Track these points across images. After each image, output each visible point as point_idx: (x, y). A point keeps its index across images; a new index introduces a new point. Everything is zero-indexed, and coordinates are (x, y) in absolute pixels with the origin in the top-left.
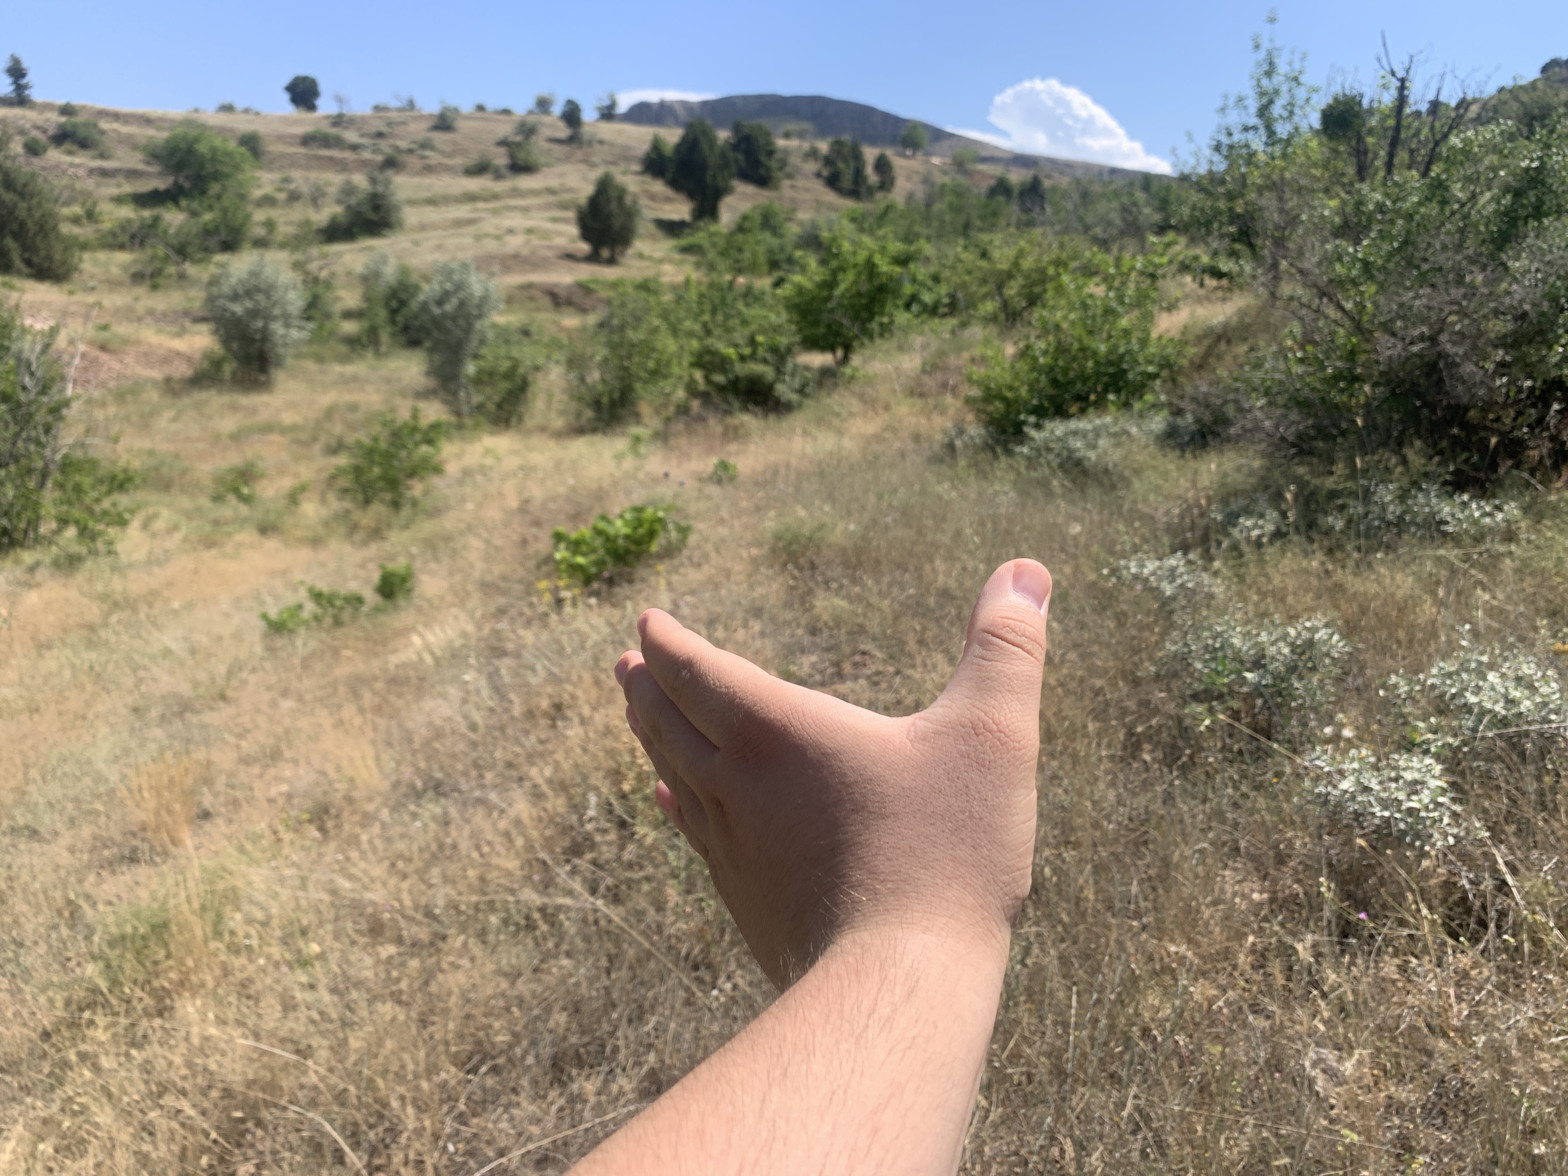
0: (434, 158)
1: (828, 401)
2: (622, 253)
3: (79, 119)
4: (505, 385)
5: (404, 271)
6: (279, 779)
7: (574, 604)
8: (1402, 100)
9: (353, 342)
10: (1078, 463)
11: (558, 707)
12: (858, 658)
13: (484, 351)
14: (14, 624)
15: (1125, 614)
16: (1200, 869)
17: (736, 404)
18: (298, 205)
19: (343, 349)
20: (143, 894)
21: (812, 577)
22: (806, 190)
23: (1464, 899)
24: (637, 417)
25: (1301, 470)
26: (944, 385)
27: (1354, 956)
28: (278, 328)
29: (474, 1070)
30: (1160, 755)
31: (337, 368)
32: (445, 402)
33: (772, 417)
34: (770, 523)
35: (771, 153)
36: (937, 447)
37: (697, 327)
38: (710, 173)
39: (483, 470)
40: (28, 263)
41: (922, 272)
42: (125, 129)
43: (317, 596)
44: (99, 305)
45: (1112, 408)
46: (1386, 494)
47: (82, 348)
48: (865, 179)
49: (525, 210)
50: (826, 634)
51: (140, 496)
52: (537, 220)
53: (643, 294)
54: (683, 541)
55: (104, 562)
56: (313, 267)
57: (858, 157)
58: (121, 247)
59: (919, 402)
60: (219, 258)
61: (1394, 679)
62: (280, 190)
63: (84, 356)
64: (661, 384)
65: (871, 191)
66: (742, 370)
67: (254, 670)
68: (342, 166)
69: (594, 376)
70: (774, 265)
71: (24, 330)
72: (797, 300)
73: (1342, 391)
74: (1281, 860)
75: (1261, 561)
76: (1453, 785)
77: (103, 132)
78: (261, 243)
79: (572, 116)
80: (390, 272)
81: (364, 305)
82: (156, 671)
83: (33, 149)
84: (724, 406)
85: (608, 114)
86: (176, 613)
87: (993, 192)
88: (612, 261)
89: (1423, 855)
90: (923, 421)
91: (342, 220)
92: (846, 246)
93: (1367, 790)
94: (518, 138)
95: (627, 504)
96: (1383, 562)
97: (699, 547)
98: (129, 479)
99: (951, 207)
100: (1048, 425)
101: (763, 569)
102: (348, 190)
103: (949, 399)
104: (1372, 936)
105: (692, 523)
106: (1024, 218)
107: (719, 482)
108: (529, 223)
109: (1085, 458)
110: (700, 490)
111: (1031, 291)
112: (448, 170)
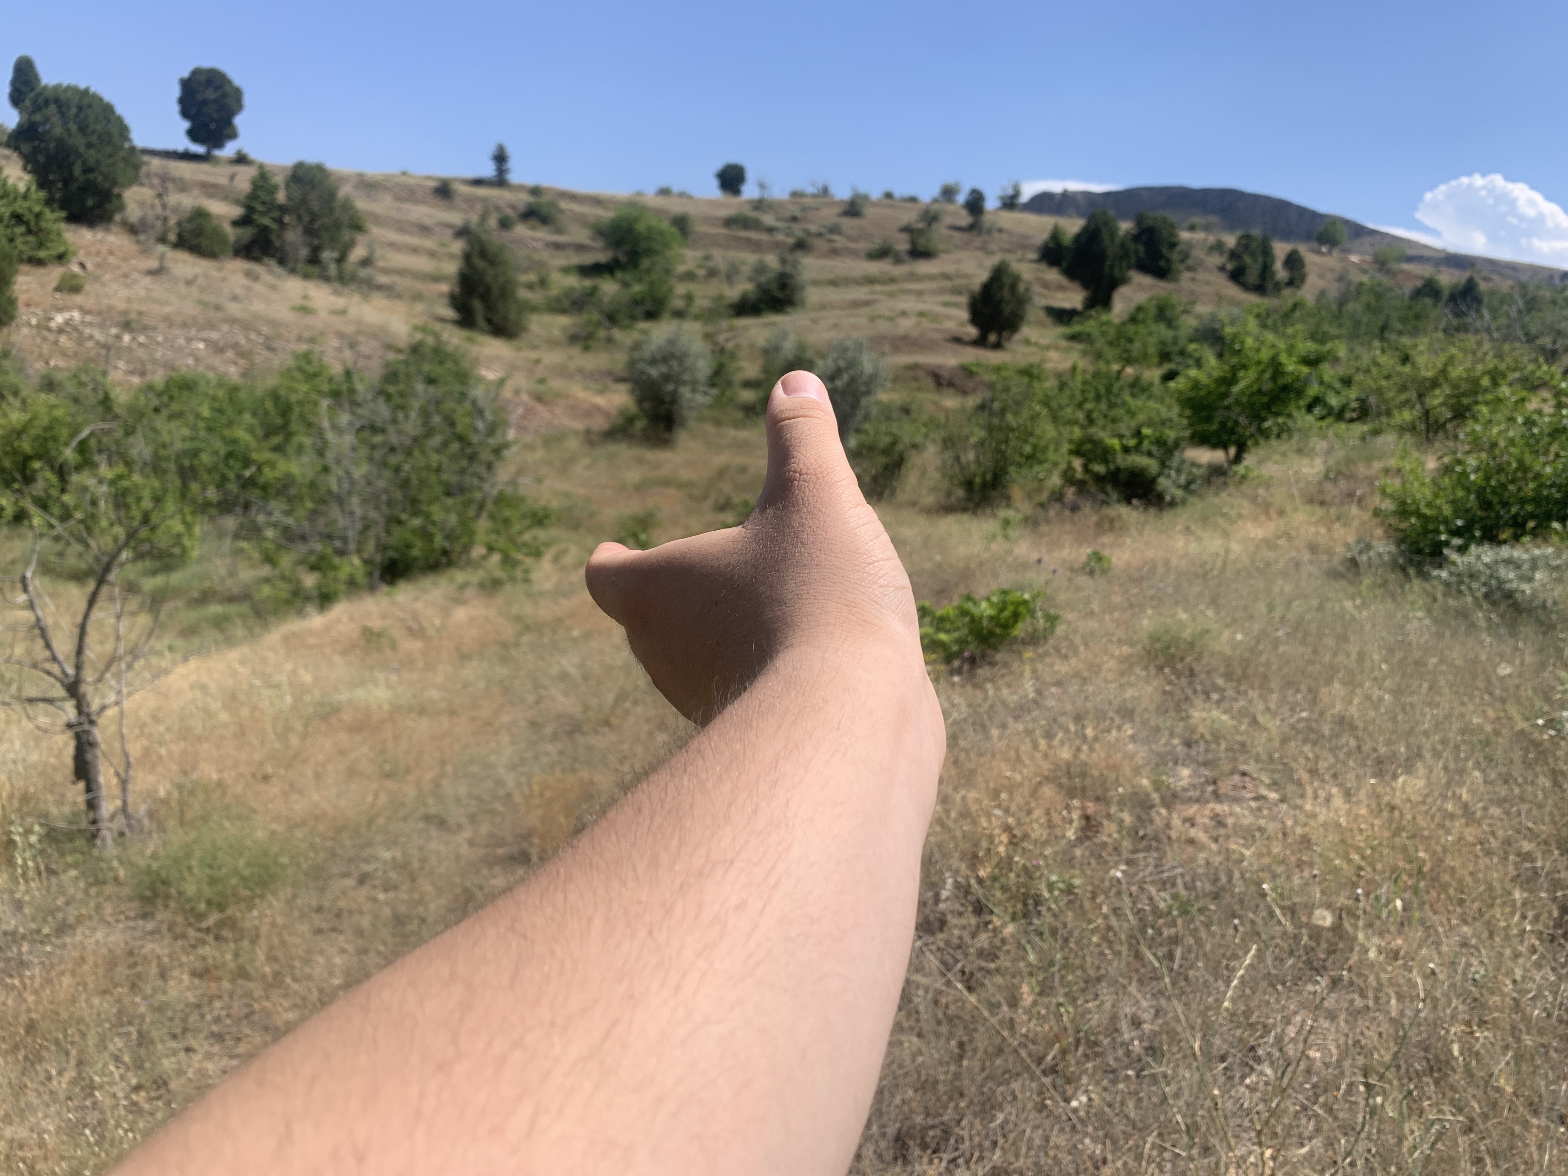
0: (840, 241)
1: (1216, 501)
2: (1009, 339)
3: (544, 199)
4: (883, 460)
5: (801, 347)
9: (749, 410)
10: (1509, 595)
12: (1237, 779)
13: (867, 426)
14: (445, 634)
17: (1114, 496)
18: (714, 281)
19: (739, 415)
21: (1191, 684)
22: (1208, 283)
24: (1008, 500)
26: (1350, 495)
28: (685, 392)
31: (732, 433)
33: (1152, 511)
34: (1147, 623)
35: (1173, 245)
36: (1336, 560)
37: (1081, 415)
38: (1108, 263)
40: (489, 321)
41: (1328, 372)
42: (578, 208)
44: (538, 362)
45: (1555, 539)
47: (525, 398)
48: (1273, 275)
49: (920, 293)
50: (1202, 747)
51: (555, 532)
52: (931, 304)
53: (1025, 380)
54: (1050, 630)
55: (520, 588)
56: (721, 338)
57: (1267, 252)
58: (563, 311)
59: (1319, 512)
60: (643, 325)
62: (700, 267)
63: (524, 405)
64: (1036, 468)
65: (1278, 287)
66: (1125, 461)
67: (636, 702)
68: (756, 246)
69: (970, 456)
70: (1165, 356)
71: (480, 379)
72: (1192, 394)
77: (561, 211)
78: (679, 314)
79: (975, 204)
80: (789, 348)
81: (764, 376)
82: (554, 692)
83: (505, 224)
84: (1101, 496)
85: (1010, 203)
86: (575, 640)
87: (1418, 294)
88: (998, 346)
90: (1323, 530)
91: (752, 296)
92: (1249, 342)
94: (921, 225)
95: (994, 586)
97: (1067, 638)
98: (547, 516)
99: (1368, 307)
100: (1473, 550)
101: (1138, 670)
102: (761, 269)
103: (1354, 510)
105: (1060, 613)
106: (1455, 322)
107: (1091, 573)
108: (922, 307)
109: (1517, 590)
110: (1070, 580)
111: (1459, 402)
112: (853, 253)
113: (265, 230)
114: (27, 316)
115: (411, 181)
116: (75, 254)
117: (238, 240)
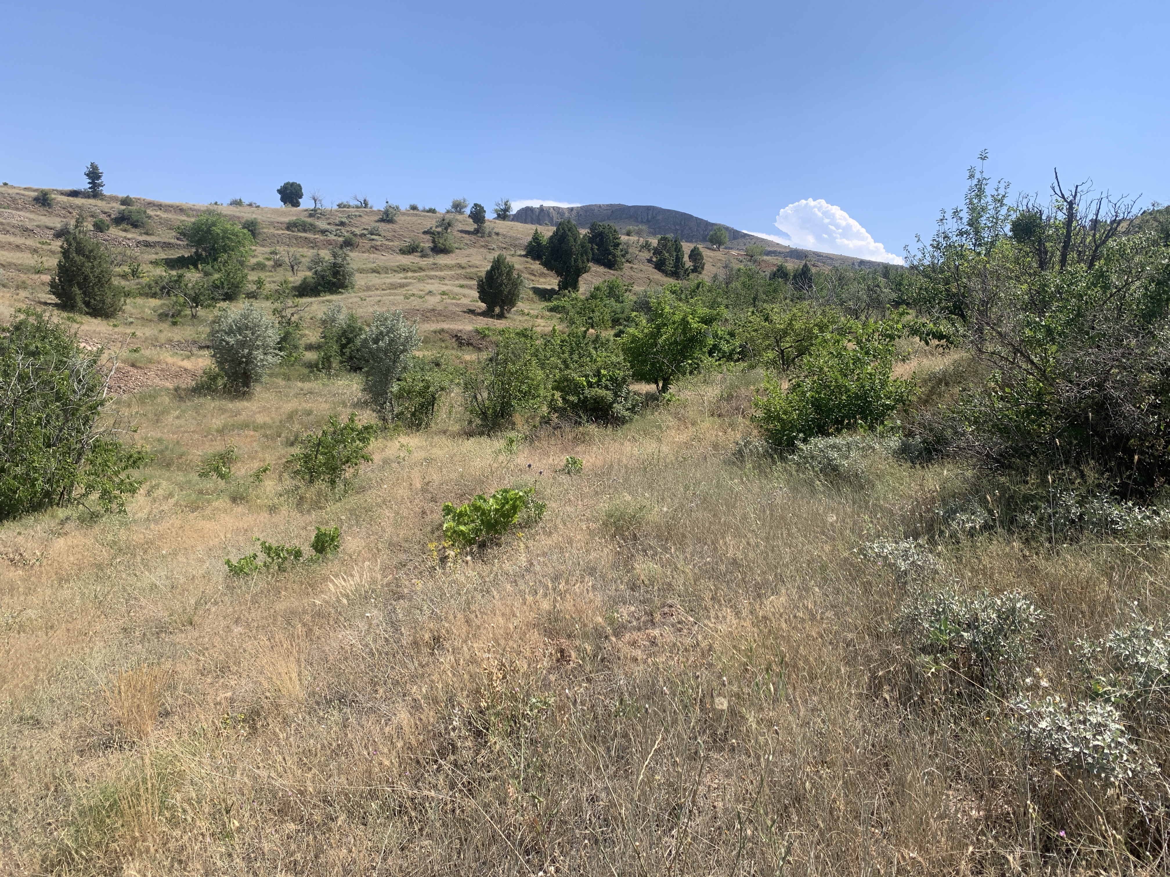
0: (379, 241)
1: (652, 417)
2: (509, 311)
3: (134, 208)
4: (419, 400)
5: (353, 318)
6: (225, 687)
7: (455, 562)
8: (1071, 216)
9: (312, 366)
10: (835, 469)
11: (437, 639)
12: (666, 610)
13: (405, 375)
14: (45, 562)
15: (870, 583)
16: (929, 789)
17: (583, 418)
18: (280, 270)
19: (306, 371)
20: (111, 774)
21: (634, 546)
22: (641, 271)
23: (1142, 822)
24: (512, 425)
25: (1003, 479)
26: (737, 409)
27: (1054, 867)
28: (259, 355)
30: (896, 694)
31: (299, 385)
32: (375, 410)
33: (611, 427)
34: (604, 506)
35: (617, 245)
36: (730, 453)
37: (559, 362)
38: (573, 257)
39: (398, 460)
40: (87, 304)
41: (722, 329)
42: (165, 215)
43: (268, 550)
44: (133, 334)
45: (861, 430)
46: (1070, 499)
47: (118, 364)
48: (683, 264)
49: (442, 279)
50: (643, 590)
51: (148, 471)
52: (449, 286)
53: (523, 339)
54: (539, 516)
55: (116, 518)
56: (288, 313)
57: (678, 249)
58: (154, 296)
59: (719, 421)
60: (222, 304)
61: (1079, 642)
62: (269, 259)
63: (118, 370)
64: (532, 402)
65: (687, 273)
66: (590, 393)
67: (216, 603)
68: (313, 244)
69: (484, 395)
70: (616, 322)
71: (78, 351)
72: (632, 346)
73: (1034, 422)
74: (994, 785)
75: (974, 547)
76: (1129, 728)
77: (149, 217)
78: (252, 296)
79: (478, 215)
80: (342, 318)
81: (322, 341)
82: (143, 602)
83: (99, 227)
84: (576, 419)
85: (503, 215)
86: (163, 557)
87: (774, 276)
88: (501, 316)
89: (1108, 784)
90: (721, 434)
91: (311, 281)
92: (667, 309)
93: (1060, 729)
94: (439, 229)
95: (498, 488)
96: (1068, 551)
97: (551, 520)
98: (141, 459)
99: (744, 284)
100: (813, 440)
101: (597, 538)
102: (317, 261)
103: (740, 419)
104: (1069, 851)
105: (546, 502)
106: (797, 293)
107: (569, 473)
108: (445, 288)
109: (840, 465)
110: (554, 478)
111: (801, 345)
112: (388, 249)
115: (12, 191)
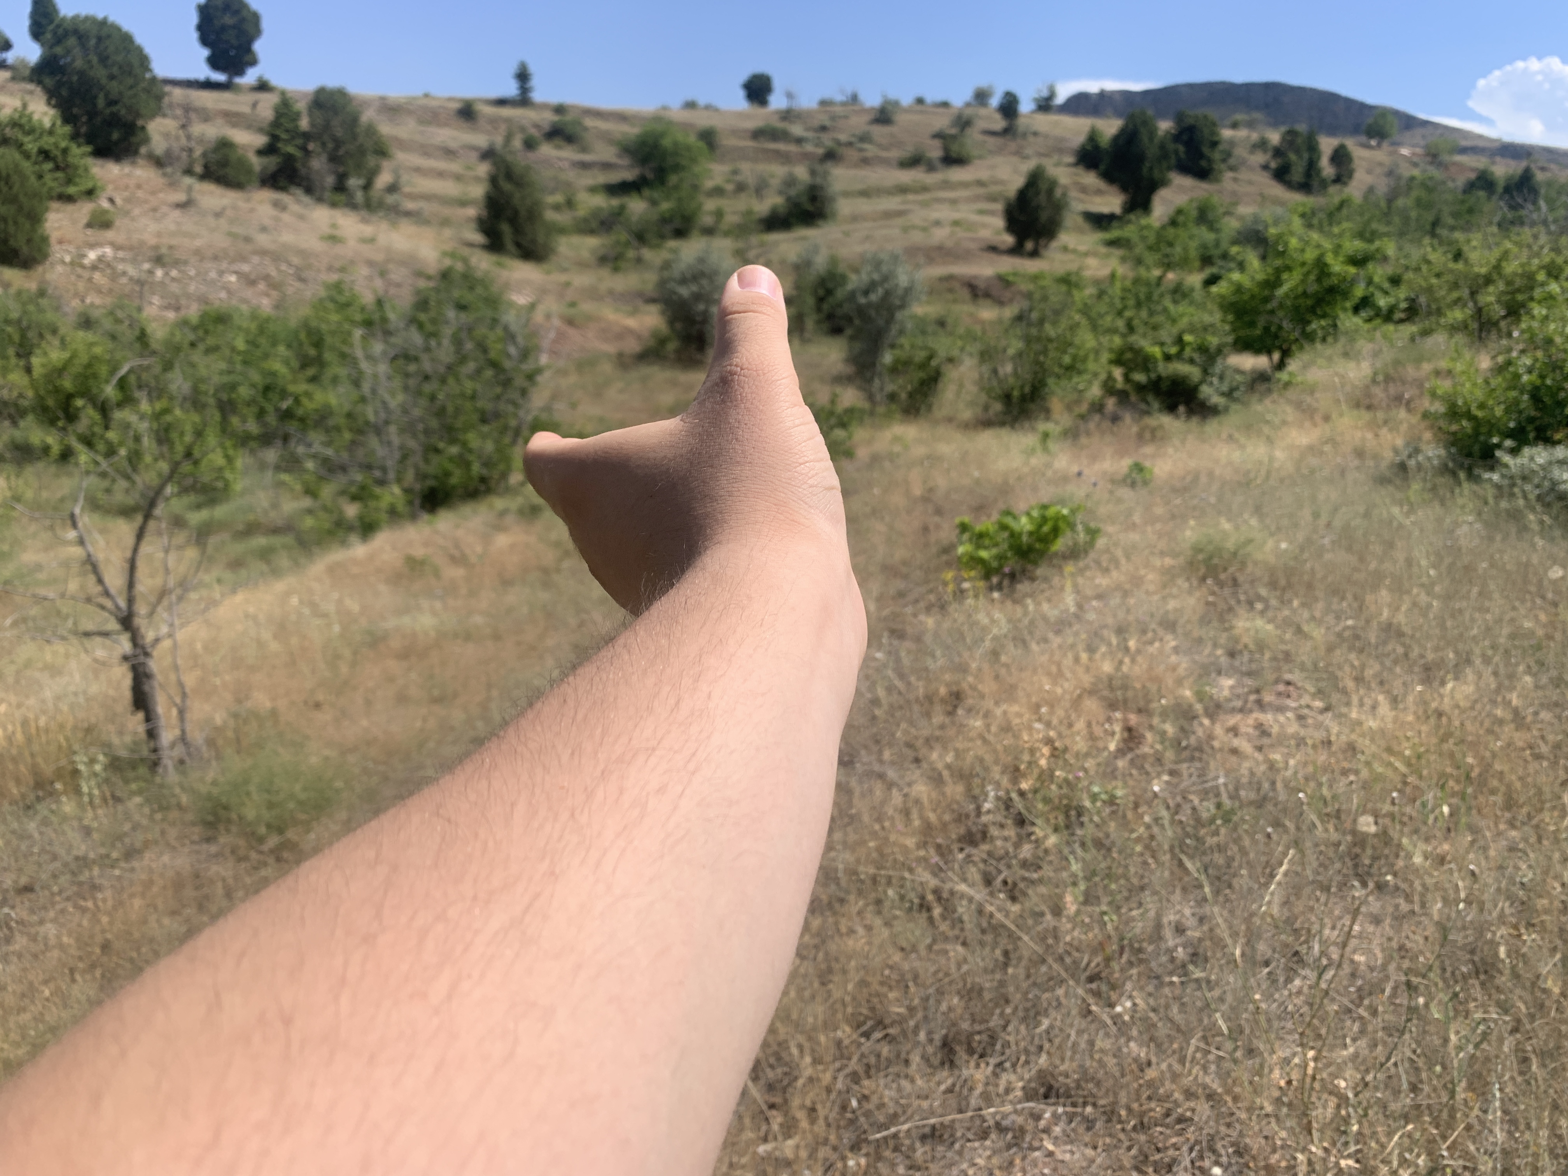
0: (871, 150)
1: (1259, 408)
2: (1046, 246)
3: (568, 118)
4: (922, 375)
5: (833, 261)
7: (976, 596)
11: (957, 695)
12: (1281, 687)
13: (903, 341)
14: (486, 561)
17: (1156, 405)
18: (743, 196)
21: (1235, 594)
22: (1250, 183)
24: (1047, 413)
26: (1398, 399)
29: (867, 1035)
32: (860, 388)
33: (1195, 420)
34: (1190, 534)
35: (1214, 144)
36: (1384, 464)
37: (1120, 324)
38: (1147, 164)
39: (892, 457)
40: (518, 245)
41: (1379, 272)
42: (603, 125)
44: (568, 284)
47: (556, 322)
48: (1319, 171)
49: (954, 202)
50: (1246, 657)
52: (965, 213)
53: (1064, 288)
54: (1091, 543)
56: (752, 254)
57: (1313, 148)
58: (592, 232)
59: (1366, 416)
60: (672, 244)
62: (728, 181)
63: (556, 329)
64: (1075, 379)
65: (1324, 184)
66: (1166, 369)
68: (785, 158)
69: (1008, 368)
70: (1206, 260)
71: (511, 304)
72: (1233, 299)
77: (586, 129)
78: (709, 232)
79: (1009, 107)
80: (820, 262)
81: (794, 293)
83: (530, 144)
84: (1143, 406)
85: (1045, 105)
87: (1471, 187)
88: (1035, 254)
90: (1369, 436)
91: (782, 210)
92: (1294, 242)
94: (953, 131)
95: (1033, 502)
97: (1107, 550)
99: (1419, 202)
100: (1527, 451)
101: (1180, 582)
102: (790, 181)
103: (1402, 414)
105: (1101, 526)
106: (1510, 215)
107: (1133, 485)
108: (956, 216)
110: (1111, 492)
111: (1513, 299)
112: (884, 162)
113: (289, 158)
114: (60, 254)
115: (434, 103)
116: (103, 189)
117: (264, 169)
